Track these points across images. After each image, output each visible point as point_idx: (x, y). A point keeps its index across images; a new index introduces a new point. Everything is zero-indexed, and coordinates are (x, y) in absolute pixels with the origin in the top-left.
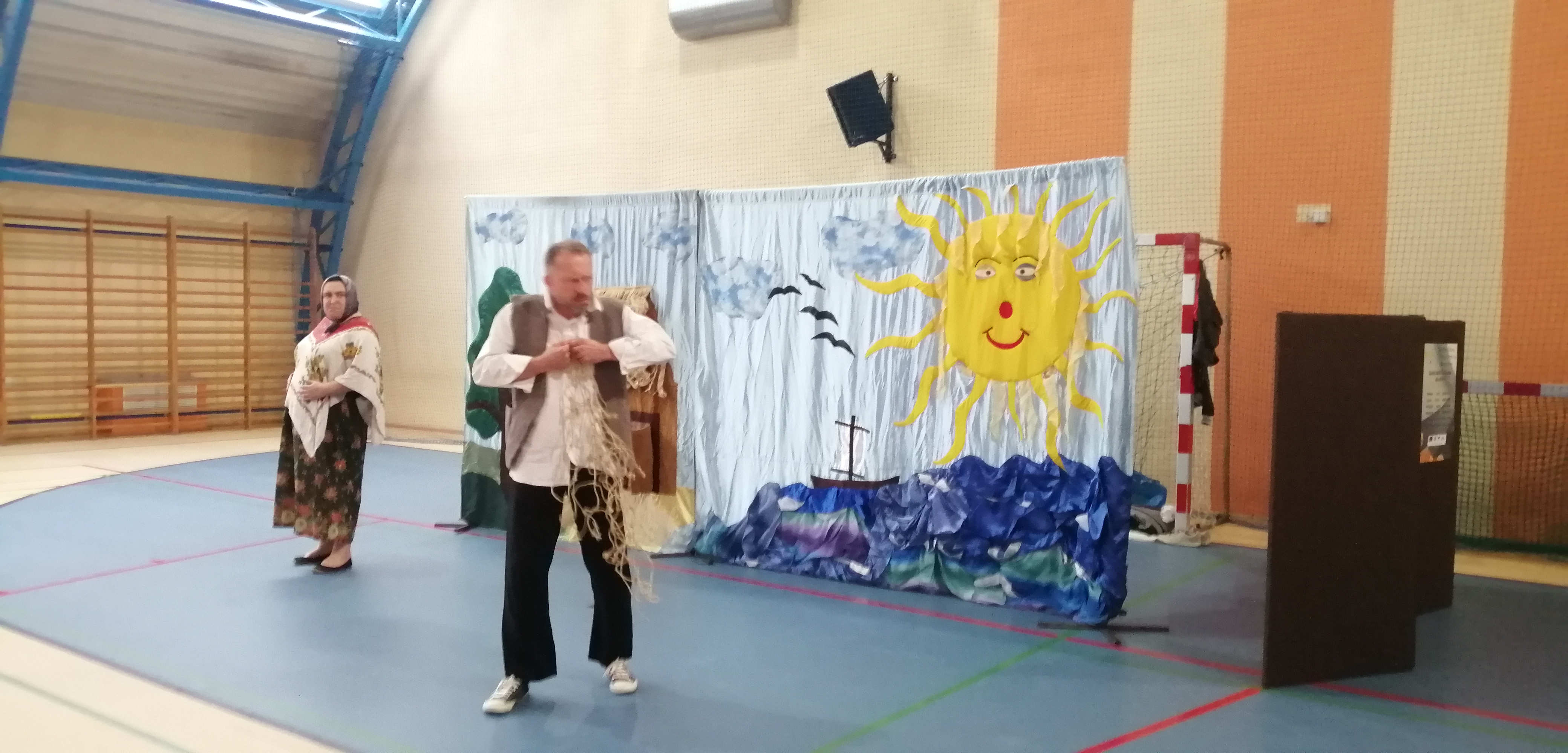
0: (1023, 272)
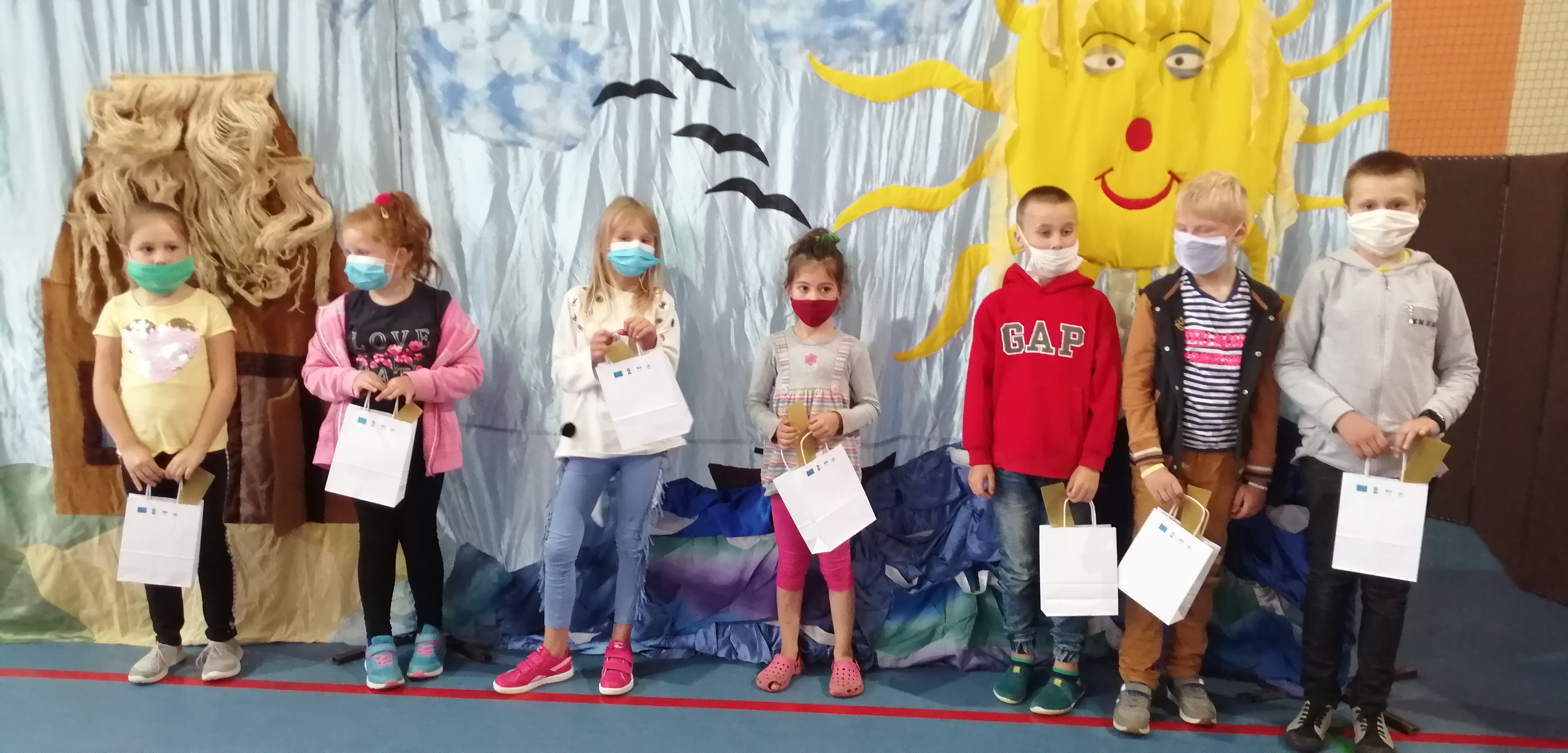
0: (1179, 61)
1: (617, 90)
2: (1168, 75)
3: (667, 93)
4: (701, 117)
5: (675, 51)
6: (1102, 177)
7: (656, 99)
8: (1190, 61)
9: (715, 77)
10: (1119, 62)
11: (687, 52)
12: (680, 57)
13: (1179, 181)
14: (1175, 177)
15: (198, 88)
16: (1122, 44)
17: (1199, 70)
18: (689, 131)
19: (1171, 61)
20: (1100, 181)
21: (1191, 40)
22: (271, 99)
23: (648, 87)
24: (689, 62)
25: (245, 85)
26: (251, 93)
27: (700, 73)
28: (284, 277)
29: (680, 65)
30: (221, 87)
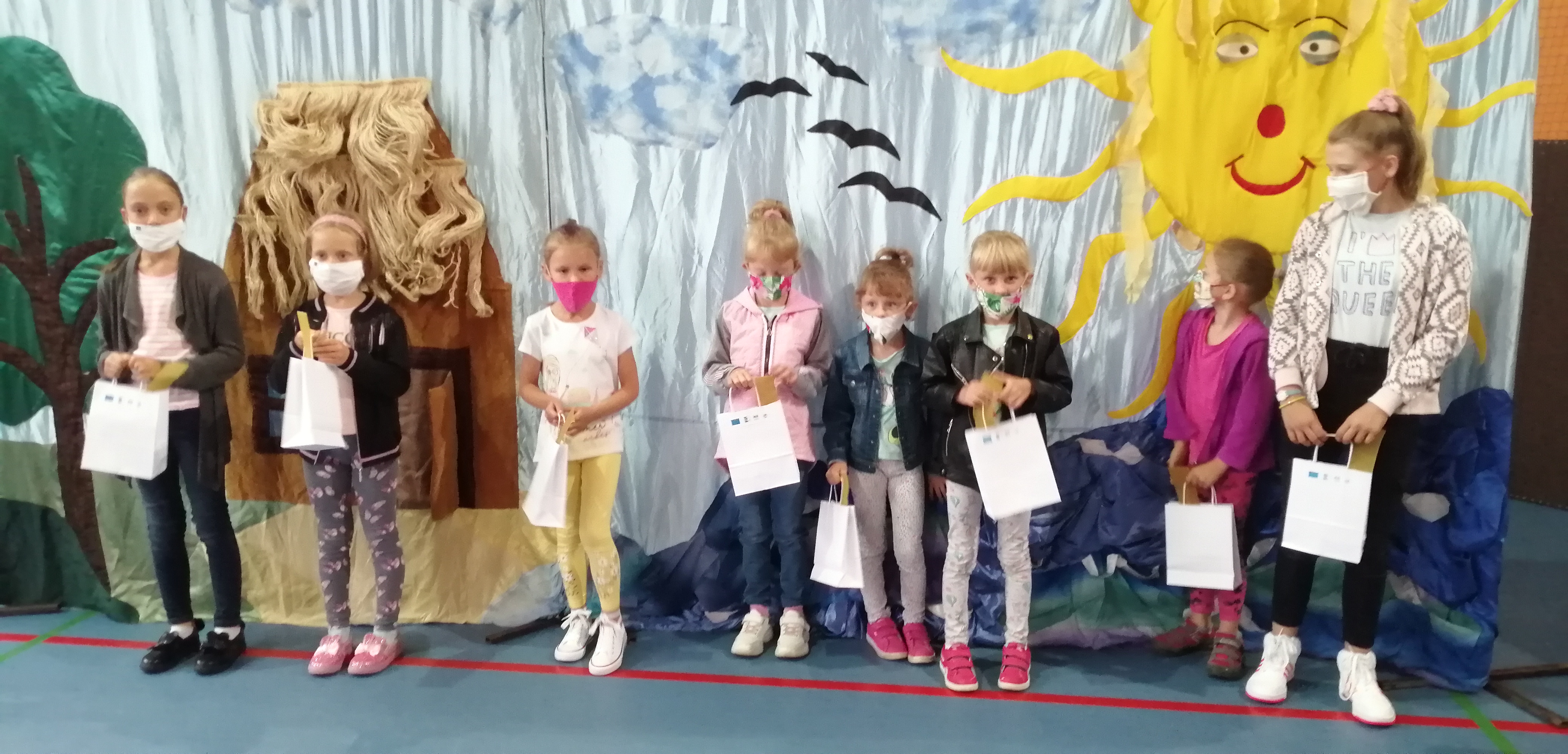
0: (1314, 47)
1: (754, 88)
2: (1302, 62)
3: (802, 91)
4: (834, 114)
5: (810, 49)
6: (1232, 164)
7: (791, 97)
8: (1325, 47)
9: (848, 74)
10: (1252, 50)
11: (821, 50)
12: (814, 55)
13: (1313, 166)
14: (1308, 163)
15: (359, 95)
16: (1254, 32)
17: (1334, 55)
18: (822, 127)
19: (1306, 48)
20: (1230, 168)
21: (1326, 25)
22: (426, 104)
23: (784, 85)
24: (822, 60)
25: (403, 91)
26: (408, 98)
27: (834, 70)
28: (439, 273)
29: (814, 63)
30: (380, 93)
